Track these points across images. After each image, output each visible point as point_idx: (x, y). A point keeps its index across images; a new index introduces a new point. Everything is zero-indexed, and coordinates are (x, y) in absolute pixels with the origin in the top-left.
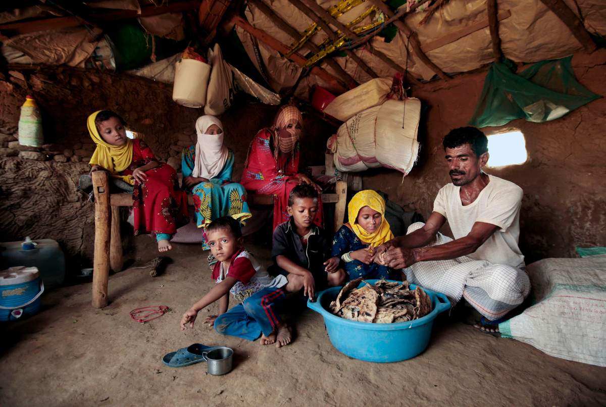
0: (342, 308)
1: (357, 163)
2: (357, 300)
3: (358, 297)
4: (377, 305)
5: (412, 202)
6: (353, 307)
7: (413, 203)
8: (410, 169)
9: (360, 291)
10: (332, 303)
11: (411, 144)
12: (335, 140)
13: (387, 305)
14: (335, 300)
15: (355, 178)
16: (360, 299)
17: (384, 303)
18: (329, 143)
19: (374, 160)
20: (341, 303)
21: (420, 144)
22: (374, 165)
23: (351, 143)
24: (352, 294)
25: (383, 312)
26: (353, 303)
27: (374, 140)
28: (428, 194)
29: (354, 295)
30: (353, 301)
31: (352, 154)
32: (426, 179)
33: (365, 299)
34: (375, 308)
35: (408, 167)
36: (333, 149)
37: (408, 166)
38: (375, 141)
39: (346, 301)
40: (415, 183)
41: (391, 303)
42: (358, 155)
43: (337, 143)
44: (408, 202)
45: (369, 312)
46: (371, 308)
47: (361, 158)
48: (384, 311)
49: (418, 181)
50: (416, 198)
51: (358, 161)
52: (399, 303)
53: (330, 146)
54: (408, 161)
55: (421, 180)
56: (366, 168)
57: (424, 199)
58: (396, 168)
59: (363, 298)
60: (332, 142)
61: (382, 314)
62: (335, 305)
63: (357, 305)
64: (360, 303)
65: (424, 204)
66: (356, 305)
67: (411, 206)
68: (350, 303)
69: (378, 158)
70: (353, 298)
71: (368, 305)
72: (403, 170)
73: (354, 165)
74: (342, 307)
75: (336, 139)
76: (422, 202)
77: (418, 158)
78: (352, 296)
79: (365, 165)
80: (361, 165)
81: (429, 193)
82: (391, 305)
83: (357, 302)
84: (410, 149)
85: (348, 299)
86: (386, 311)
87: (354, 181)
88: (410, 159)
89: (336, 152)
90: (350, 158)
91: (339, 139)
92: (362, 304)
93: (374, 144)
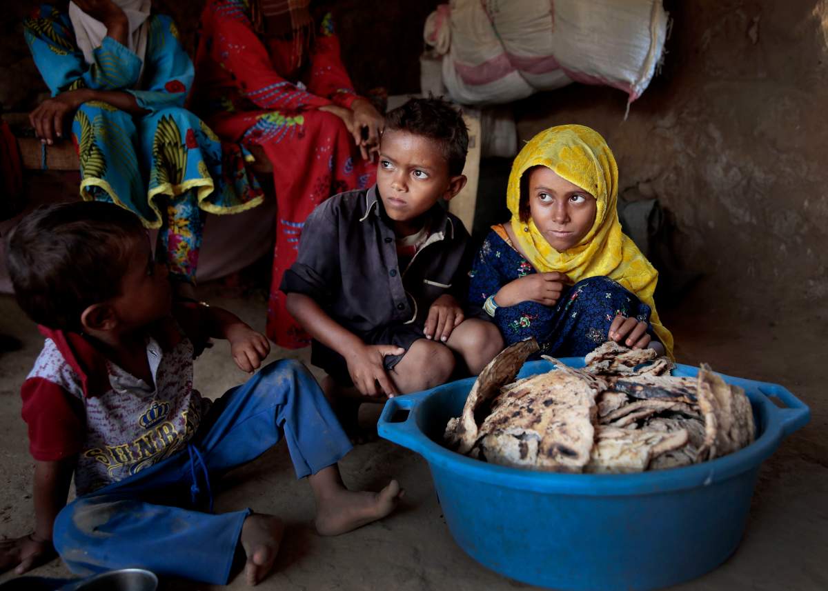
0: (482, 438)
1: (502, 75)
2: (530, 411)
3: (532, 401)
4: (593, 423)
5: (645, 178)
6: (519, 432)
7: (648, 181)
8: (645, 83)
9: (534, 384)
10: (451, 423)
11: (648, 14)
12: (444, 20)
13: (622, 422)
14: (459, 414)
15: (498, 123)
16: (538, 407)
17: (614, 416)
18: (429, 28)
19: (551, 63)
20: (479, 420)
21: (670, 17)
22: (549, 80)
23: (488, 23)
24: (511, 395)
25: (613, 441)
26: (517, 421)
27: (549, 8)
28: (688, 155)
29: (520, 395)
30: (518, 414)
31: (491, 52)
32: (684, 115)
33: (553, 407)
34: (587, 431)
35: (640, 78)
36: (440, 41)
37: (641, 75)
38: (552, 12)
39: (495, 415)
40: (654, 128)
41: (632, 416)
42: (508, 55)
43: (452, 25)
44: (636, 178)
45: (568, 444)
46: (575, 434)
47: (516, 64)
48: (616, 439)
49: (661, 123)
50: (656, 167)
51: (507, 71)
52: (657, 415)
53: (433, 37)
54: (641, 59)
55: (668, 121)
56: (527, 91)
57: (676, 168)
58: (610, 81)
59: (548, 403)
60: (438, 24)
61: (612, 446)
62: (461, 429)
63: (531, 425)
64: (538, 420)
65: (677, 182)
66: (527, 427)
67: (644, 188)
68: (506, 420)
69: (561, 57)
70: (516, 405)
71: (564, 424)
72: (628, 83)
73: (496, 83)
74: (482, 433)
75: (449, 15)
76: (672, 176)
77: (664, 55)
78: (511, 400)
79: (528, 82)
80: (513, 84)
81: (690, 151)
82: (633, 421)
83: (528, 418)
84: (645, 27)
85: (501, 409)
86: (622, 438)
87: (497, 133)
88: (644, 53)
89: (449, 51)
90: (487, 63)
91: (456, 15)
92: (544, 422)
93: (549, 18)
